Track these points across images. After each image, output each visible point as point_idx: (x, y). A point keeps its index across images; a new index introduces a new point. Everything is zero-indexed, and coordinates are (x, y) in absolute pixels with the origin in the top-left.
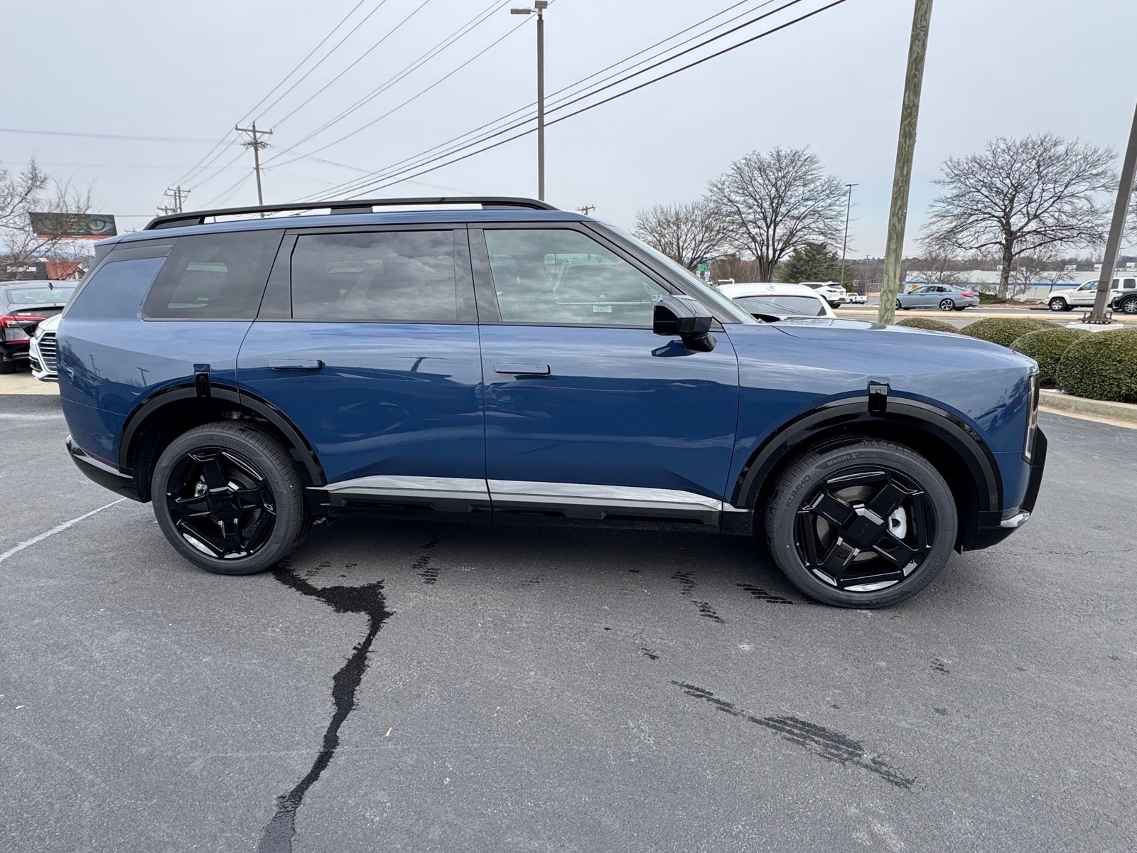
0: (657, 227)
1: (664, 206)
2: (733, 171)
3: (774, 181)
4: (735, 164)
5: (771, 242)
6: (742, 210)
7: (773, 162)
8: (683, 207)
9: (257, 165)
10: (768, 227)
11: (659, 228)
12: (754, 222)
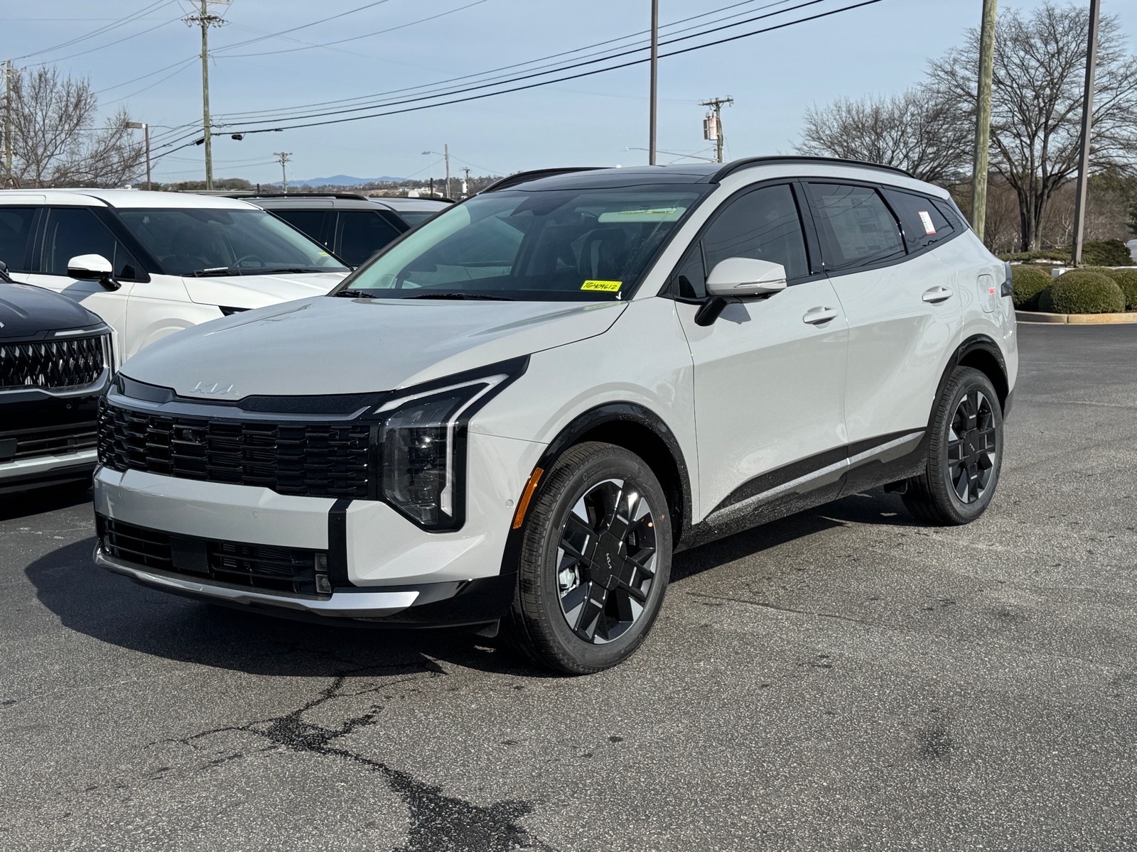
0: (842, 135)
1: (852, 100)
2: (968, 45)
5: (1039, 163)
7: (1040, 26)
8: (888, 100)
9: (205, 52)
11: (845, 137)
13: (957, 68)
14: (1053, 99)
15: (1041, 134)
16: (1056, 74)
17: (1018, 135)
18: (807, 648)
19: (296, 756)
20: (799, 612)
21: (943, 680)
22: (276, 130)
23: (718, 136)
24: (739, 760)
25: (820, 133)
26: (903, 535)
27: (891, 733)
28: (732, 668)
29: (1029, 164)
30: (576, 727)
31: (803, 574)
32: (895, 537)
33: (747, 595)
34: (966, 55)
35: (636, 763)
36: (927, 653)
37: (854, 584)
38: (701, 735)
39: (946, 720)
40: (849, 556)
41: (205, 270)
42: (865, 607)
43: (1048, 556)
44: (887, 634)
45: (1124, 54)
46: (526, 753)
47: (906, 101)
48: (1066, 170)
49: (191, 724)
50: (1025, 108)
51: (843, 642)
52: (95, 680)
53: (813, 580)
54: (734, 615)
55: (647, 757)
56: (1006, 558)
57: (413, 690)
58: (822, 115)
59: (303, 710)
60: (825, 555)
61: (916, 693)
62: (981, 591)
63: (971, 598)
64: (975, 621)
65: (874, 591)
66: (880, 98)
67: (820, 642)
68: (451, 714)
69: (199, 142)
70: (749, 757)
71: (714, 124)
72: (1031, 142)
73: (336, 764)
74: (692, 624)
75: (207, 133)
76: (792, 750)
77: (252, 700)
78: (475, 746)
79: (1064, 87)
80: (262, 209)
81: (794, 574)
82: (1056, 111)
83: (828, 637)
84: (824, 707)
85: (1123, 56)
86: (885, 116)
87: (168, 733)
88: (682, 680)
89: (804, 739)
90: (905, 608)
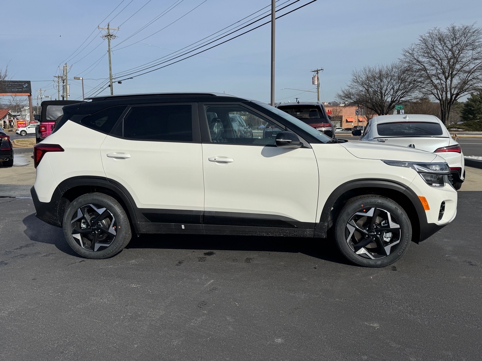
0: (366, 81)
1: (371, 66)
2: (420, 41)
3: (450, 47)
4: (422, 37)
5: (449, 89)
6: (427, 67)
7: (449, 34)
8: (385, 67)
9: (109, 49)
10: (446, 79)
12: (436, 75)
14: (454, 64)
16: (456, 53)
17: (439, 79)
23: (318, 83)
25: (358, 80)
29: (445, 90)
47: (392, 67)
48: (460, 92)
58: (358, 73)
71: (316, 79)
75: (112, 82)
79: (459, 59)
82: (456, 68)
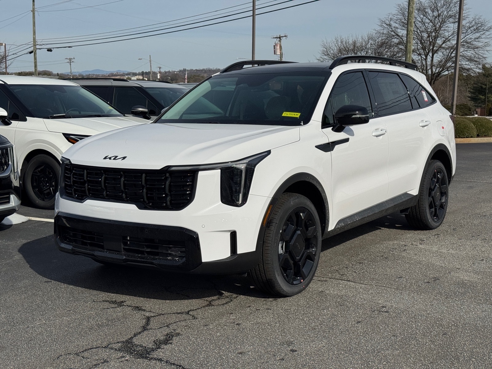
1: (343, 37)
9: (34, 9)
10: (427, 55)
13: (392, 23)
14: (436, 38)
15: (431, 54)
16: (438, 26)
17: (420, 54)
18: (374, 303)
19: (135, 361)
20: (366, 284)
21: (445, 319)
22: (69, 47)
23: (280, 53)
24: (357, 361)
25: (329, 52)
26: (405, 246)
27: (427, 346)
28: (341, 313)
29: (425, 68)
30: (272, 344)
31: (363, 265)
32: (402, 247)
33: (338, 276)
34: (396, 16)
35: (307, 363)
36: (433, 305)
37: (389, 270)
38: (334, 348)
39: (451, 338)
40: (383, 256)
41: (54, 115)
42: (397, 282)
43: (477, 255)
44: (411, 295)
45: (469, 17)
46: (251, 359)
47: (368, 38)
48: (441, 71)
49: (78, 345)
50: (423, 42)
51: (391, 299)
52: (24, 322)
53: (368, 268)
54: (334, 286)
55: (311, 360)
56: (457, 257)
57: (186, 326)
58: (329, 44)
59: (133, 337)
60: (371, 256)
61: (433, 325)
62: (450, 273)
63: (446, 277)
64: (451, 288)
65: (399, 273)
66: (356, 36)
67: (379, 299)
68: (208, 339)
69: (31, 53)
70: (361, 359)
71: (278, 47)
72: (426, 58)
73: (157, 365)
74: (315, 291)
75: (35, 48)
76: (381, 355)
77: (106, 332)
78: (225, 355)
79: (441, 32)
80: (79, 85)
81: (358, 265)
82: (437, 43)
83: (383, 297)
84: (391, 333)
85: (468, 18)
86: (358, 44)
87: (67, 350)
88: (318, 319)
89: (386, 349)
90: (416, 282)
